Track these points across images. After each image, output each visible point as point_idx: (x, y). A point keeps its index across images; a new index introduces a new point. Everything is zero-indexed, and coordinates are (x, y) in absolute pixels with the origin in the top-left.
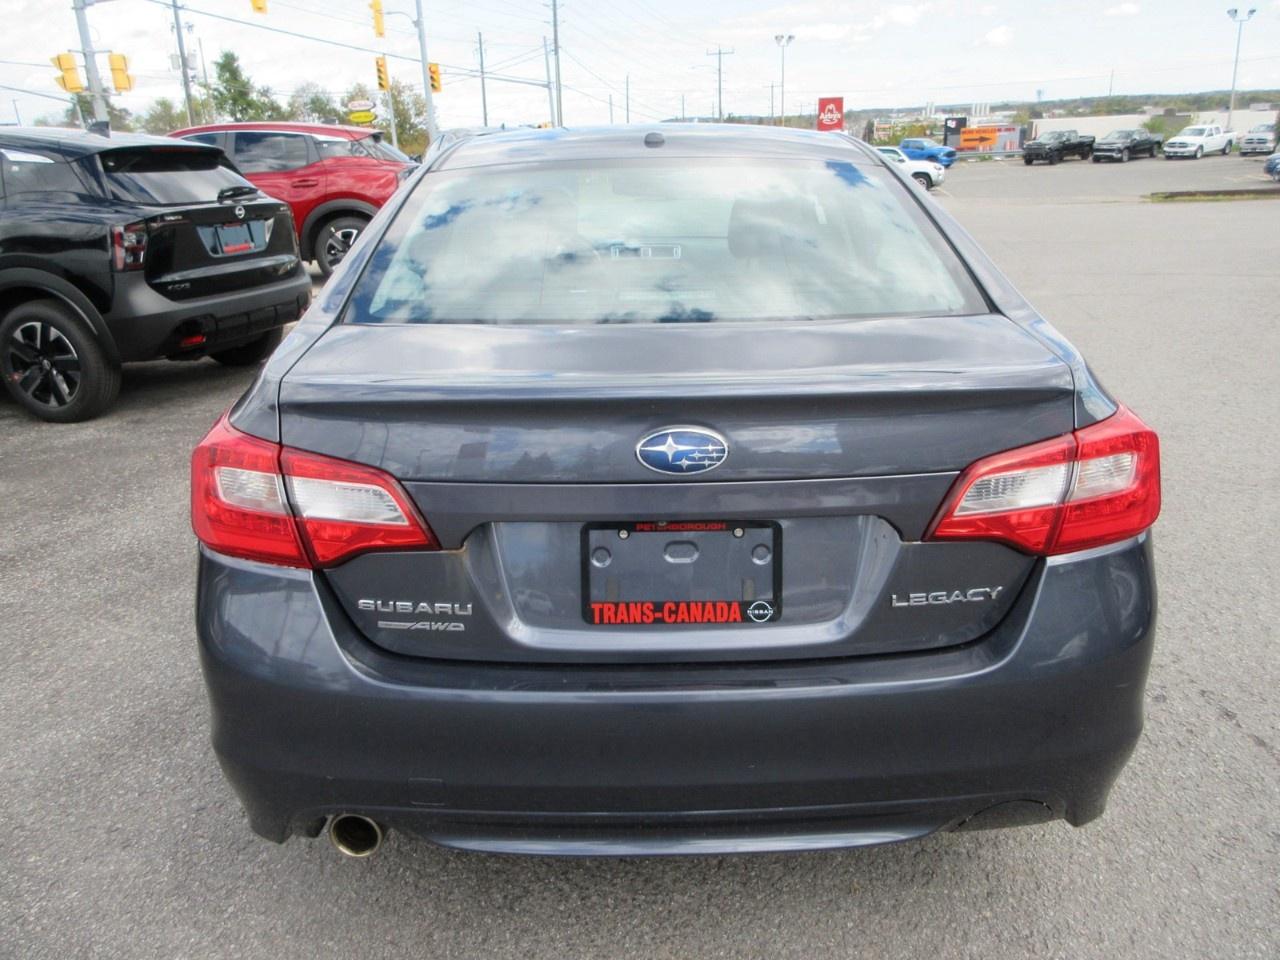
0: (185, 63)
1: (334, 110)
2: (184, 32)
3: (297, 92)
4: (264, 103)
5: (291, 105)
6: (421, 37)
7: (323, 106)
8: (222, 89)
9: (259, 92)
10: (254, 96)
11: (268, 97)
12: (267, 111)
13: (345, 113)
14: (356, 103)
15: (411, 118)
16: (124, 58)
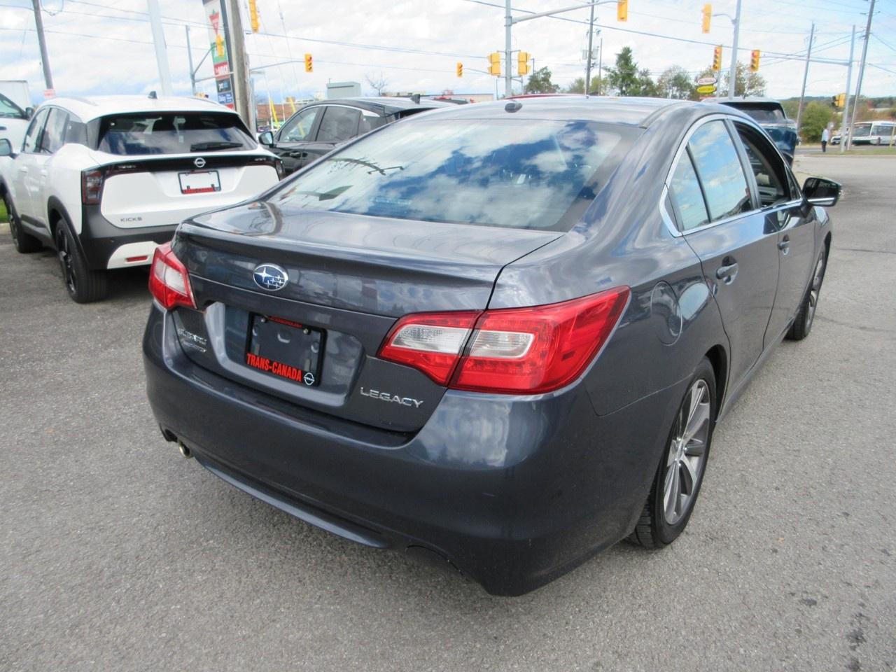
0: (590, 55)
1: (689, 84)
2: (594, 34)
3: (665, 72)
4: (642, 80)
5: (660, 81)
6: (736, 32)
7: (682, 82)
8: (617, 72)
9: (641, 73)
10: (637, 76)
11: (646, 76)
12: (643, 85)
13: (697, 87)
14: (703, 79)
15: (744, 90)
16: (526, 55)
